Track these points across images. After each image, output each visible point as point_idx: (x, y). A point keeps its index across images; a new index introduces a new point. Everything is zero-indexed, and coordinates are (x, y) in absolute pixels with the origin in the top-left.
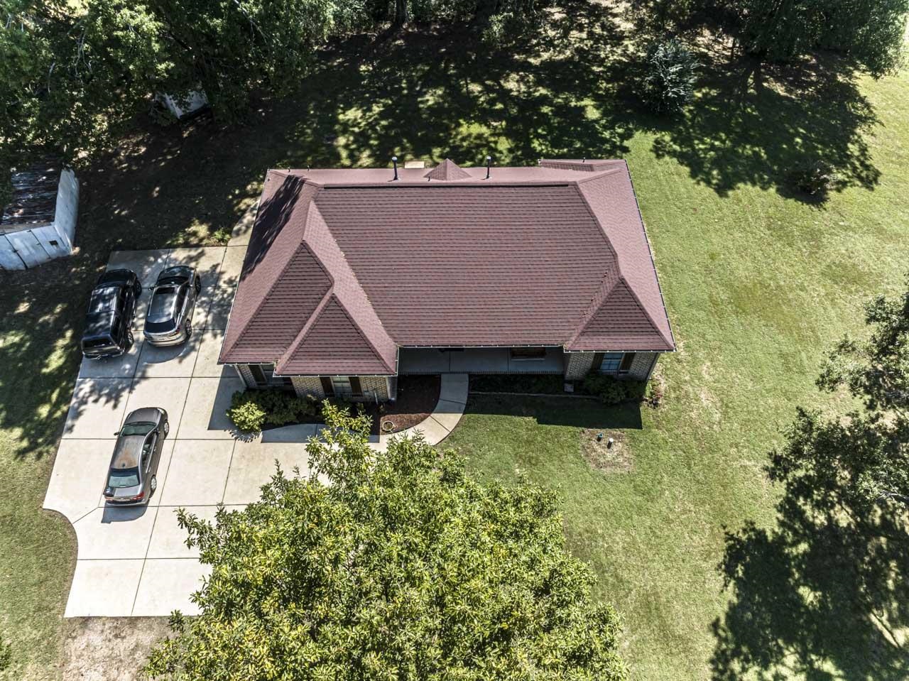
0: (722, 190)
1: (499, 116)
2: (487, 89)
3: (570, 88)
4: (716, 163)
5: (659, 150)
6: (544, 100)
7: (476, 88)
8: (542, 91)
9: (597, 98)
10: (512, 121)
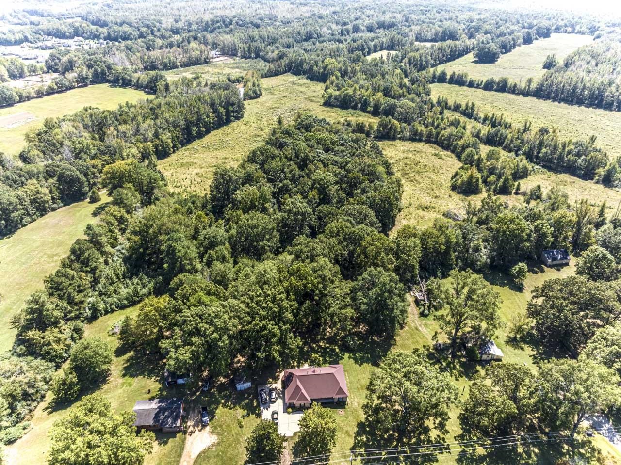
0: (360, 365)
1: (320, 352)
2: (317, 345)
3: (333, 344)
4: (360, 359)
5: (349, 358)
6: (328, 348)
7: (314, 345)
8: (327, 345)
9: (338, 346)
10: (322, 353)
